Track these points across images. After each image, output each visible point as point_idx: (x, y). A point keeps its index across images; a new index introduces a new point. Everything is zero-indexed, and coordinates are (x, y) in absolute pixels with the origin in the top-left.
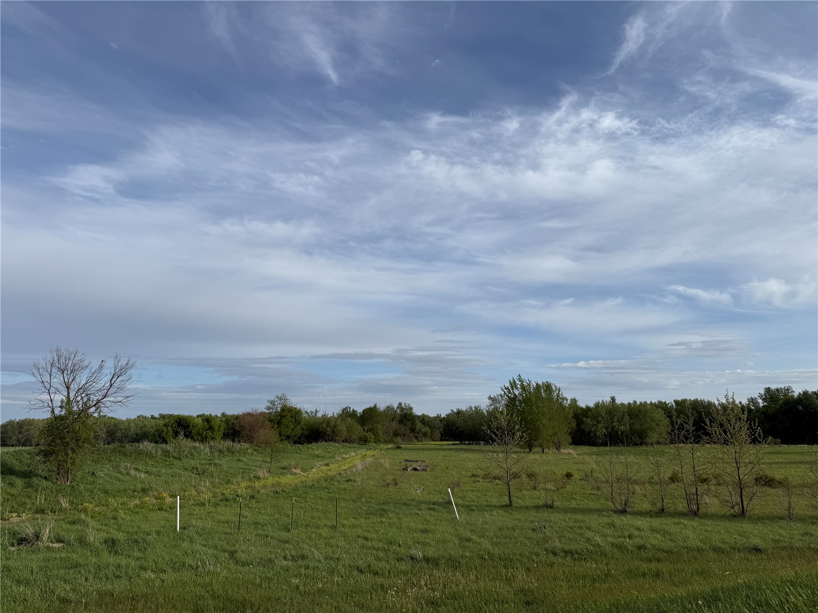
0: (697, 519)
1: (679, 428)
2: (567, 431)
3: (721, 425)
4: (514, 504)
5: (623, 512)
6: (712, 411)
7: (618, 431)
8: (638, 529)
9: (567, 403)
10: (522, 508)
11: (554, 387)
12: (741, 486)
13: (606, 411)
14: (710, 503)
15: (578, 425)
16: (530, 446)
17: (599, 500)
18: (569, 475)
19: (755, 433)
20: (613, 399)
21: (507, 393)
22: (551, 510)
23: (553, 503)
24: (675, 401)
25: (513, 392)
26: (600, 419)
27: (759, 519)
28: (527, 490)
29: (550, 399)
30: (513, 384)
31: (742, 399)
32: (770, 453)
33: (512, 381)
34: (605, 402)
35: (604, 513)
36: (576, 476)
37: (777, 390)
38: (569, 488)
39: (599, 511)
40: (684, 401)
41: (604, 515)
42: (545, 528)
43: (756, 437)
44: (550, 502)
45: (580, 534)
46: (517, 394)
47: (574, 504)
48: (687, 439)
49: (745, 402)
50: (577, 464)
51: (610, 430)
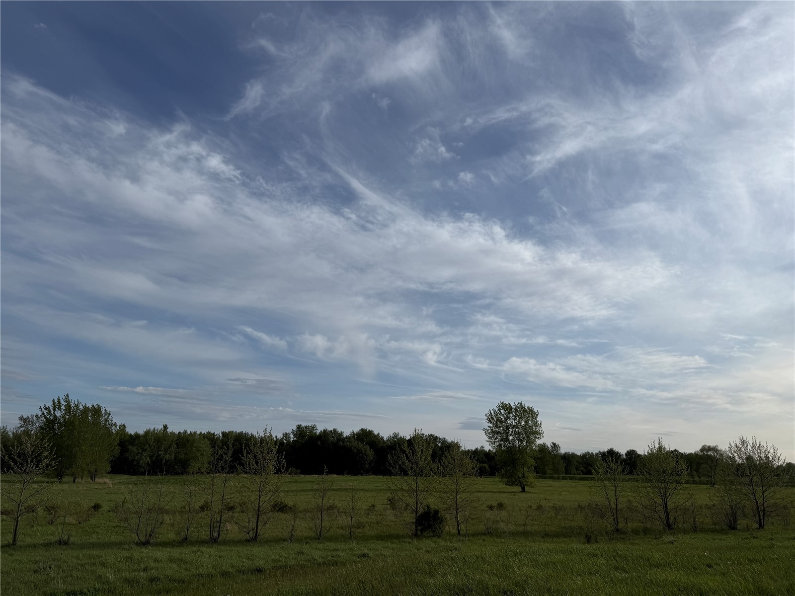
0: (215, 546)
1: (218, 459)
2: (108, 458)
3: (255, 457)
4: (18, 543)
5: (146, 544)
6: (251, 444)
7: (163, 460)
8: (156, 561)
9: (114, 430)
10: (29, 546)
11: (103, 411)
12: (259, 513)
13: (155, 439)
14: (231, 530)
15: (122, 453)
16: (60, 475)
17: (123, 532)
18: (97, 507)
19: (280, 465)
20: (165, 427)
21: (46, 414)
22: (64, 547)
23: (68, 539)
24: (223, 433)
25: (54, 413)
26: (147, 446)
27: (268, 542)
28: (41, 526)
29: (96, 423)
30: (57, 405)
31: (278, 434)
32: (290, 482)
33: (56, 401)
34: (156, 430)
35: (124, 547)
36: (105, 507)
37: (306, 427)
38: (93, 521)
39: (119, 545)
40: (231, 433)
41: (124, 549)
42: (50, 568)
43: (280, 468)
44: (66, 538)
45: (91, 571)
46: (58, 416)
47: (94, 539)
48: (223, 469)
49: (280, 436)
50: (110, 494)
51: (154, 458)
